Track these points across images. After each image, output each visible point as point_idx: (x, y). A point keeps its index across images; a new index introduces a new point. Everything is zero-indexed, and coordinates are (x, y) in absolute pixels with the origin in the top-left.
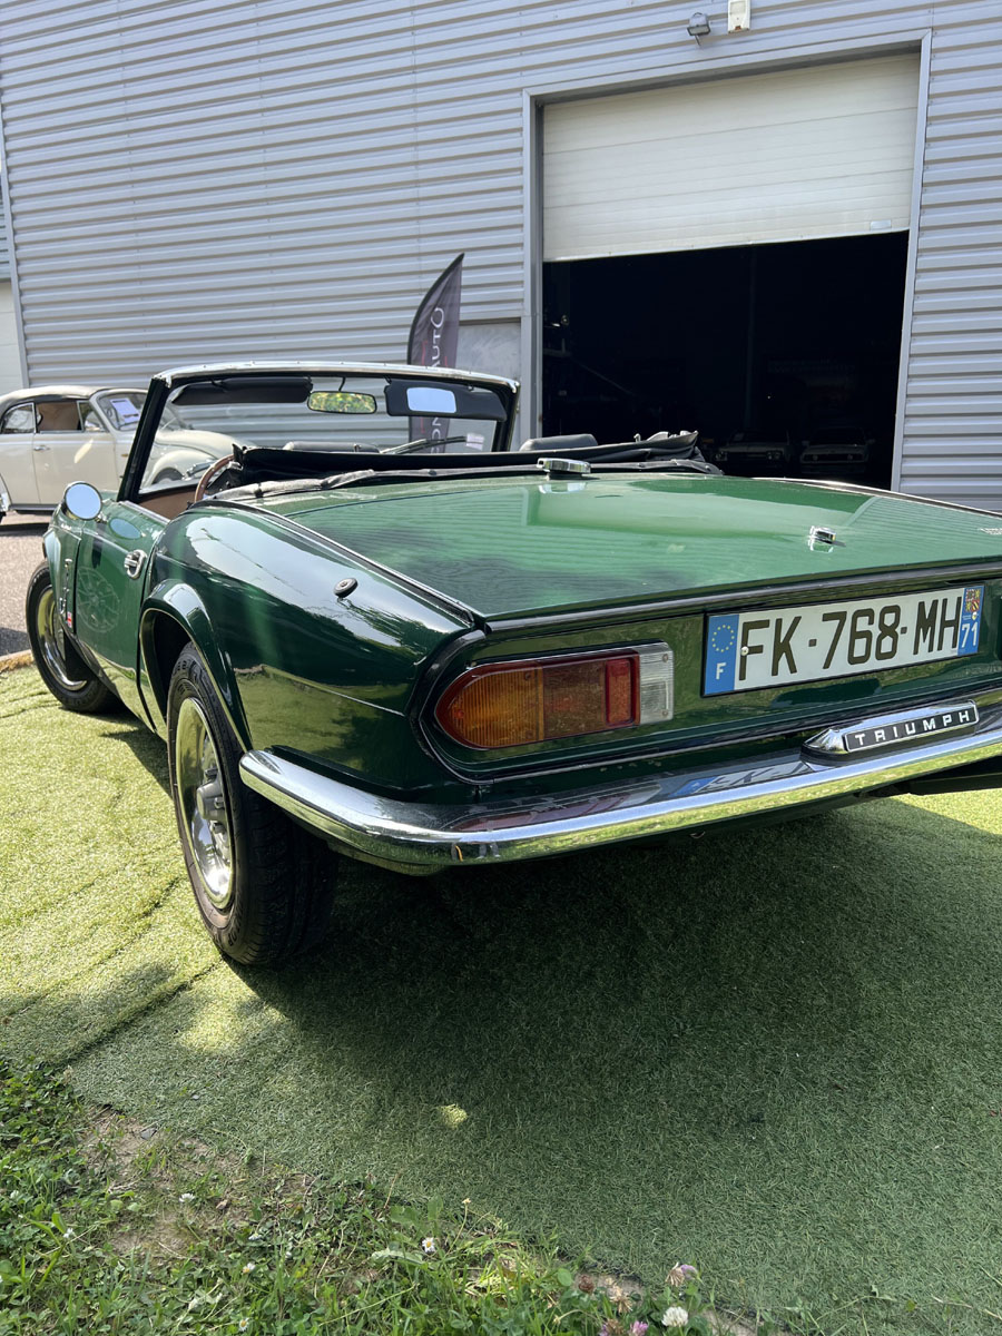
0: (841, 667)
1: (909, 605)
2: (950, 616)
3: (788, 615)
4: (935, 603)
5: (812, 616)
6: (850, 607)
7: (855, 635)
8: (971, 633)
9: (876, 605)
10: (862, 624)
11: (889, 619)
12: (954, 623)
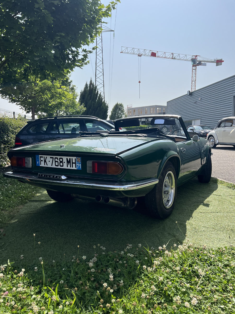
0: (54, 166)
1: (65, 158)
2: (74, 161)
3: (45, 156)
4: (70, 159)
5: (48, 157)
6: (54, 157)
7: (55, 162)
8: (79, 166)
9: (59, 157)
10: (56, 160)
11: (61, 160)
12: (75, 163)
